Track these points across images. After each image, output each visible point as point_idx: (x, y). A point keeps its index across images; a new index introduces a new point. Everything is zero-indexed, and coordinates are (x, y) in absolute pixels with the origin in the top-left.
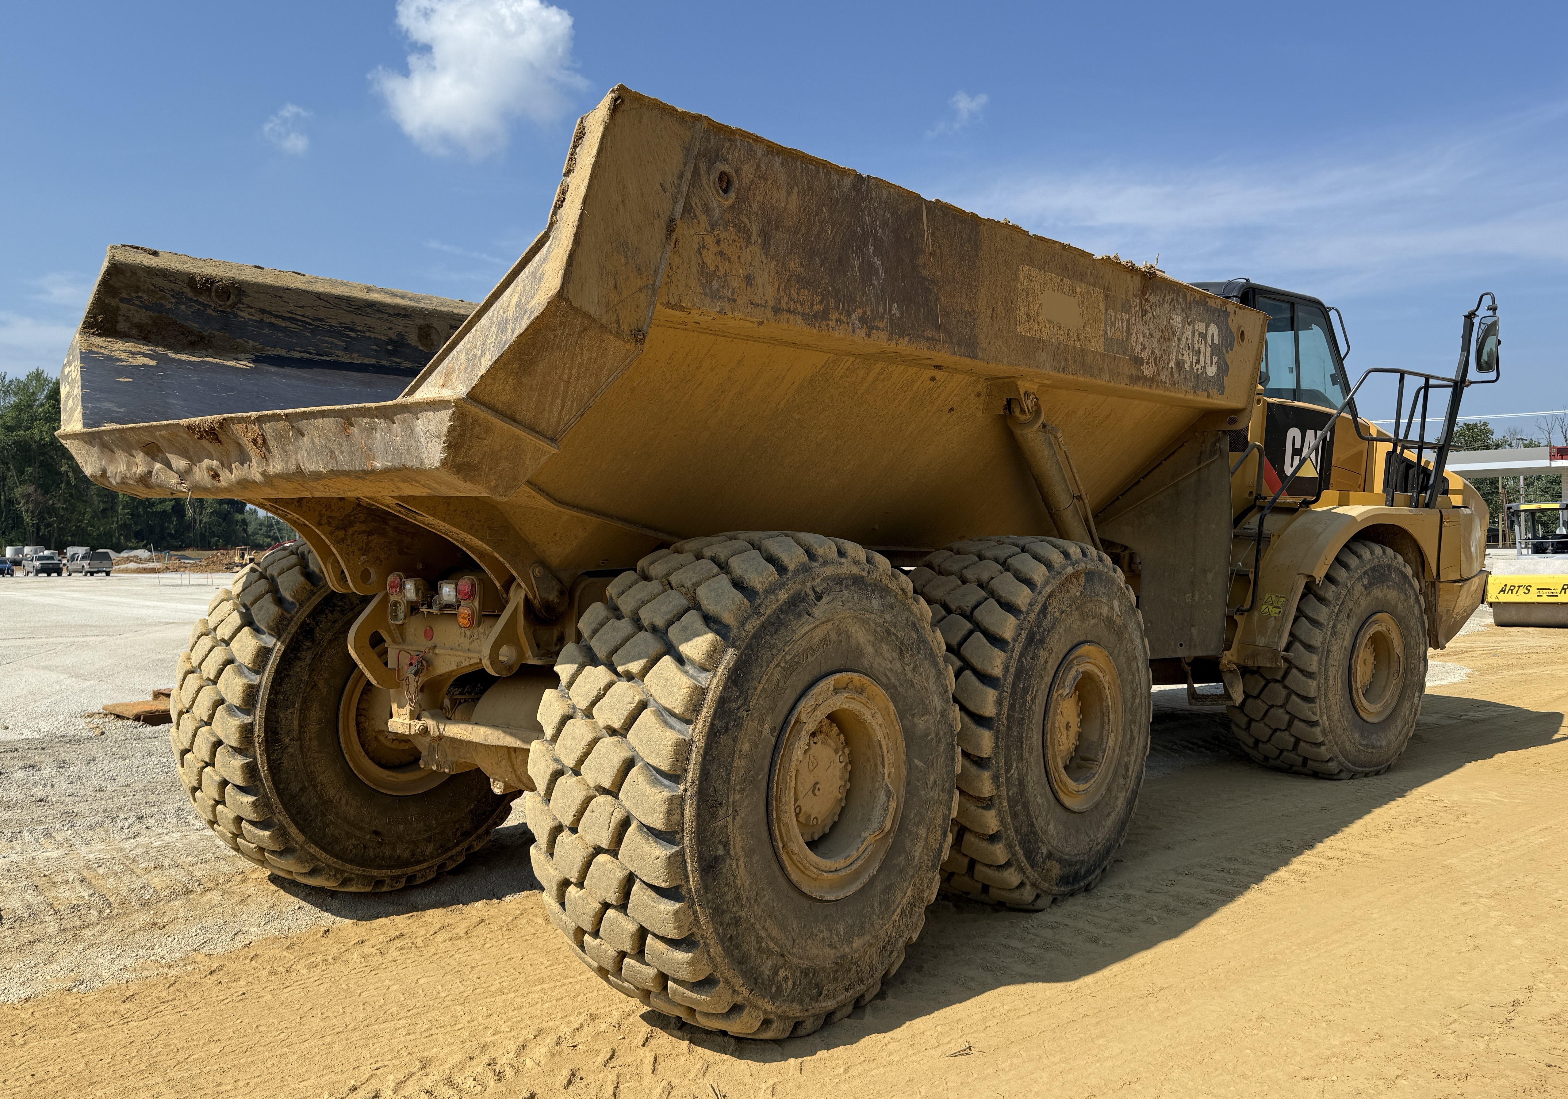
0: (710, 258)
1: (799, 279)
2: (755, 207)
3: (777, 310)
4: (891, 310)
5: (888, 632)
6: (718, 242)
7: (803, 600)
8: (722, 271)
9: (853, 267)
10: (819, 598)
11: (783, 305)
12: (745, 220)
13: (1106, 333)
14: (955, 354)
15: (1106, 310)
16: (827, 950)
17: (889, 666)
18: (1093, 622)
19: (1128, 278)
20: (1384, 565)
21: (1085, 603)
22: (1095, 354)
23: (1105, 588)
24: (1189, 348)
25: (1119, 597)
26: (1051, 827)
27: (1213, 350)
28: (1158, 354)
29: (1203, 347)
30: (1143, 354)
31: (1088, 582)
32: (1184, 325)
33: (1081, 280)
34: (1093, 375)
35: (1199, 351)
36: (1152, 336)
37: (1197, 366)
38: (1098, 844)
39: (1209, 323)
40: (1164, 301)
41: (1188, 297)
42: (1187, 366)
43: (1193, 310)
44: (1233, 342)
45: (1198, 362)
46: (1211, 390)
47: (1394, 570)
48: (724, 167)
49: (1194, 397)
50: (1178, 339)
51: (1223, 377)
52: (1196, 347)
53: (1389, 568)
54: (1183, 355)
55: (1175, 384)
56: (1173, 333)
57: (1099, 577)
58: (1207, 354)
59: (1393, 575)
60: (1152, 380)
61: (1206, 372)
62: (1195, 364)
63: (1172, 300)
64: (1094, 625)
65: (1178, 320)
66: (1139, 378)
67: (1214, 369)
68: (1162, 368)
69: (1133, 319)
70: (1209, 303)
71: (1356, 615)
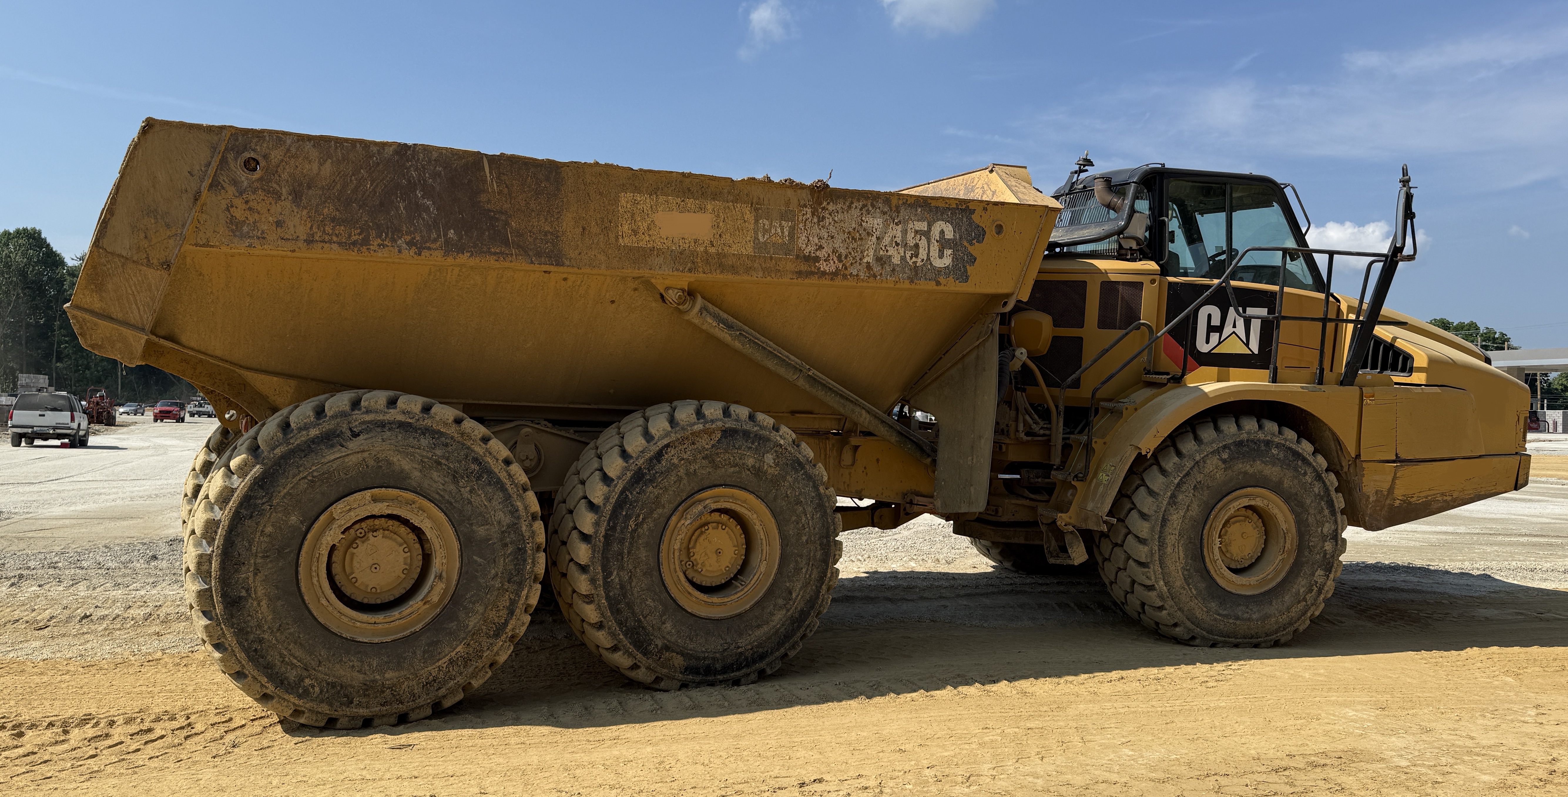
0: (238, 213)
1: (333, 220)
2: (285, 176)
3: (310, 242)
4: (445, 235)
5: (439, 464)
6: (247, 202)
7: (338, 436)
8: (251, 220)
9: (398, 208)
10: (355, 435)
11: (317, 238)
12: (275, 185)
13: (756, 238)
14: (532, 263)
15: (757, 221)
16: (355, 674)
17: (441, 487)
18: (733, 469)
19: (790, 192)
20: (1259, 440)
21: (717, 454)
22: (739, 256)
23: (753, 443)
24: (897, 244)
25: (776, 451)
26: (668, 626)
27: (944, 244)
28: (844, 252)
29: (923, 243)
30: (818, 253)
31: (726, 437)
32: (886, 226)
33: (714, 199)
34: (737, 273)
35: (917, 246)
36: (832, 237)
37: (914, 259)
38: (739, 647)
39: (935, 222)
40: (850, 207)
41: (894, 202)
42: (896, 260)
43: (903, 212)
44: (983, 235)
45: (917, 256)
46: (941, 279)
47: (1278, 446)
48: (253, 155)
49: (913, 286)
50: (878, 238)
51: (965, 267)
52: (911, 243)
53: (1268, 443)
54: (887, 251)
55: (875, 276)
56: (868, 234)
57: (744, 435)
58: (931, 248)
59: (1274, 451)
60: (835, 274)
61: (931, 264)
62: (911, 258)
63: (864, 206)
64: (734, 473)
65: (875, 222)
66: (812, 273)
67: (947, 261)
68: (852, 264)
69: (801, 225)
70: (933, 203)
71: (1208, 488)
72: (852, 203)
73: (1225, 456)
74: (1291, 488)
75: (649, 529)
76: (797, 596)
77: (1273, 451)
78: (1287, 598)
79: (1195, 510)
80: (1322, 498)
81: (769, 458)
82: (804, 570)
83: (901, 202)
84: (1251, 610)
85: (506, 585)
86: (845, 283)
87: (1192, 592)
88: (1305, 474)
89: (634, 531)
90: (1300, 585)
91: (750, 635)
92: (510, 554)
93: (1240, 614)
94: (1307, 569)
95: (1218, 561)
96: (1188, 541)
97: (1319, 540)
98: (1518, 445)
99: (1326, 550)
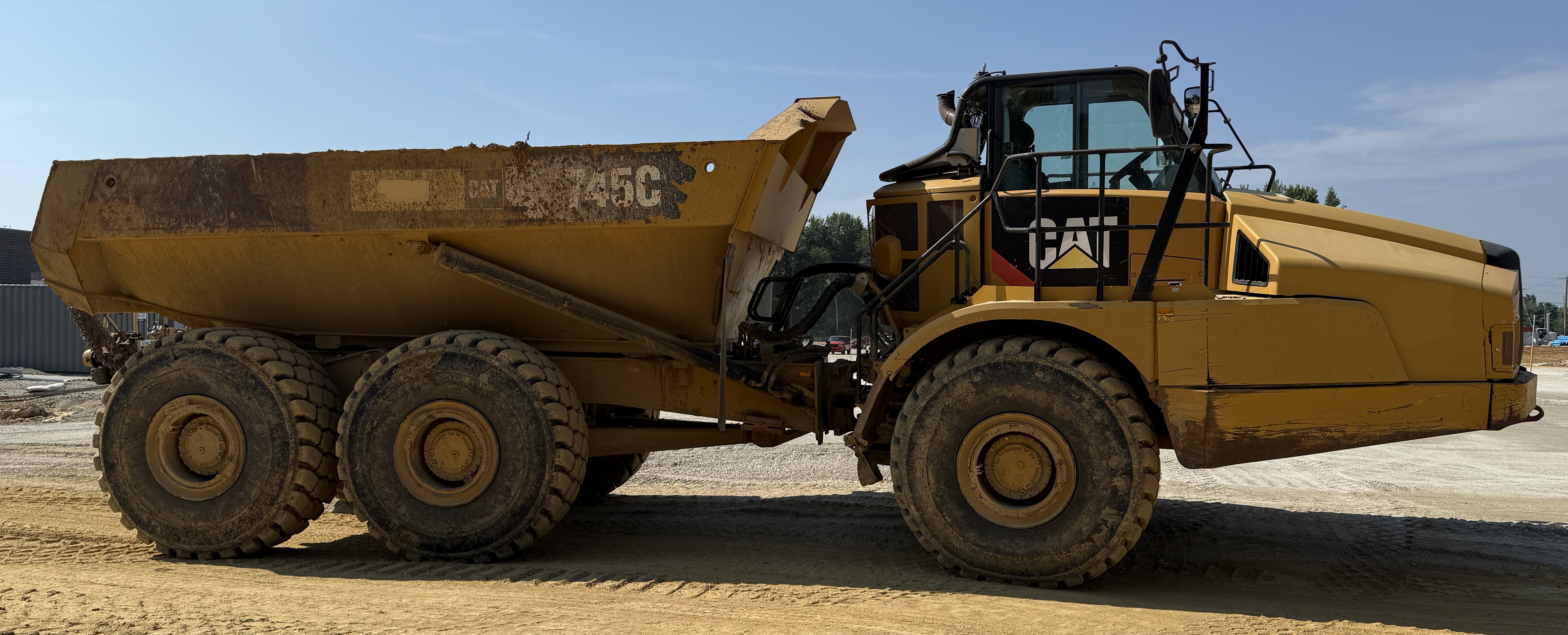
0: (106, 215)
1: (159, 214)
2: (131, 188)
3: (146, 230)
4: (229, 216)
5: (228, 379)
6: (110, 207)
7: (167, 359)
8: (114, 218)
9: (198, 201)
10: (176, 358)
11: (150, 226)
12: (125, 194)
13: (467, 196)
14: (288, 230)
15: (467, 182)
16: (180, 521)
17: (230, 395)
18: (452, 386)
19: (494, 155)
20: (1019, 363)
21: (437, 373)
22: (453, 212)
23: (470, 364)
24: (602, 190)
25: (491, 372)
26: (403, 510)
27: (650, 186)
28: (549, 201)
29: (629, 186)
30: (525, 204)
31: (445, 360)
32: (589, 174)
33: (428, 168)
34: (452, 226)
35: (622, 190)
36: (538, 189)
37: (620, 202)
38: (463, 532)
39: (639, 166)
40: (552, 162)
41: (596, 153)
42: (602, 204)
43: (605, 160)
44: (693, 174)
45: (623, 198)
46: (651, 217)
47: (1043, 369)
48: (111, 176)
49: (622, 225)
50: (582, 186)
51: (674, 204)
52: (616, 187)
53: (1030, 366)
54: (592, 197)
55: (582, 219)
56: (572, 183)
57: (462, 358)
58: (638, 191)
59: (1039, 375)
60: (543, 220)
61: (639, 205)
62: (617, 201)
63: (565, 160)
64: (453, 389)
65: (578, 172)
66: (521, 221)
67: (656, 199)
68: (558, 210)
69: (508, 182)
70: (636, 150)
71: (958, 412)
72: (554, 158)
73: (977, 379)
74: (1063, 414)
75: (383, 432)
76: (516, 494)
77: (1037, 374)
78: (1066, 536)
79: (945, 435)
80: (1107, 428)
81: (484, 378)
82: (521, 472)
83: (602, 152)
84: (1017, 544)
85: (276, 468)
86: (553, 227)
87: (945, 520)
88: (1081, 400)
89: (370, 433)
90: (1083, 523)
91: (473, 523)
92: (278, 446)
93: (1001, 547)
94: (1091, 506)
95: (977, 490)
96: (939, 467)
97: (1105, 474)
98: (1494, 369)
99: (1116, 486)
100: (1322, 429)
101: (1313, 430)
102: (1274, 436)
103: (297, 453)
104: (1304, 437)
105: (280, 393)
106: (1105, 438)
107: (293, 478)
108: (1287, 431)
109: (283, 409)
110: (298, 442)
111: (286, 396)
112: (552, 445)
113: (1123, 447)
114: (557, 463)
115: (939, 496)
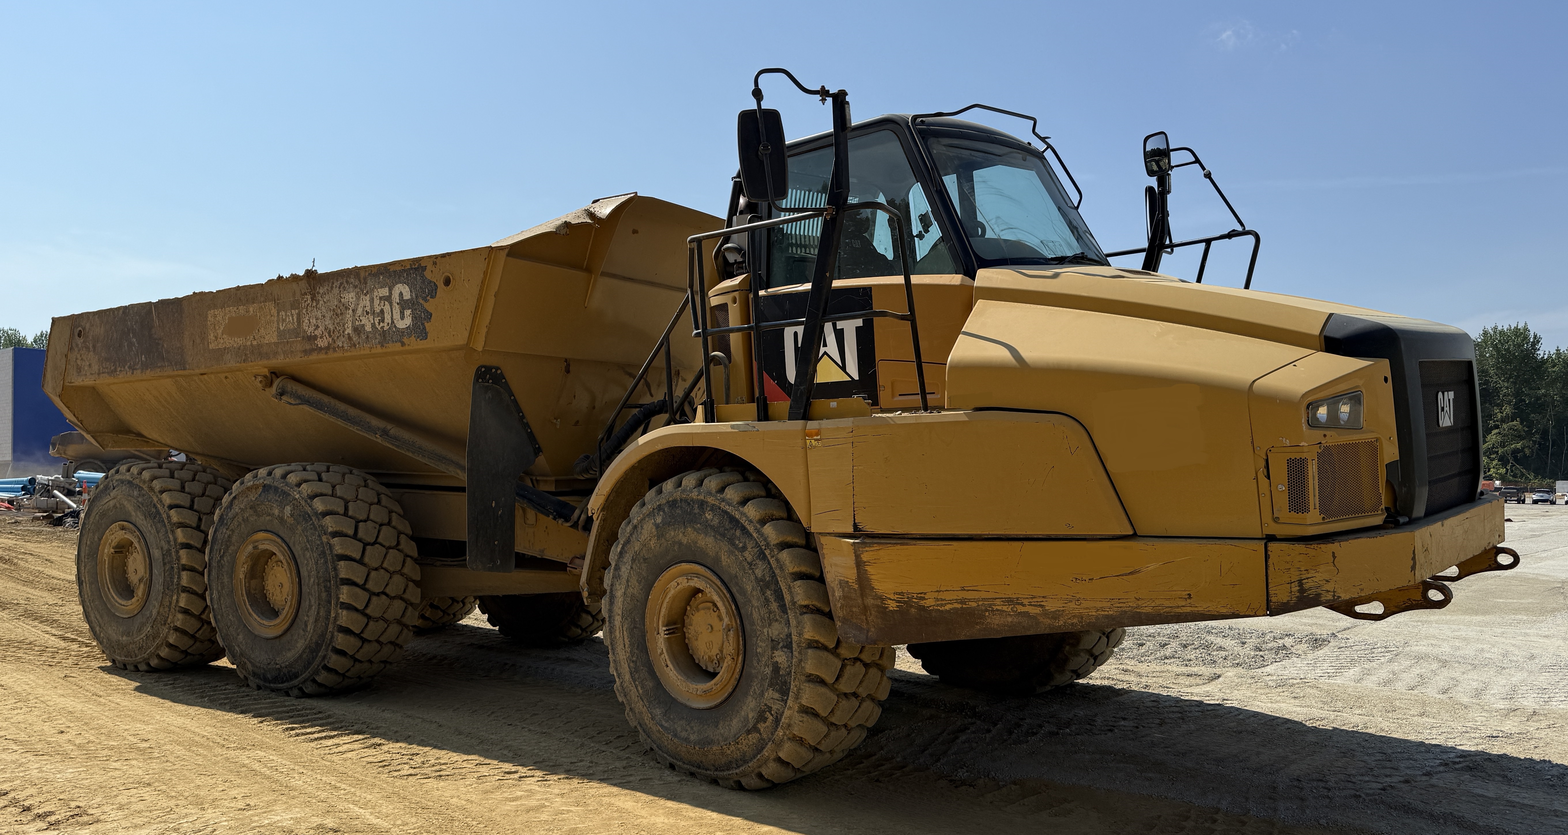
0: (78, 361)
1: (106, 359)
2: (90, 336)
4: (141, 359)
5: (140, 506)
6: (81, 355)
8: (83, 365)
9: (125, 346)
10: (115, 488)
11: (101, 371)
12: (87, 343)
13: (279, 328)
14: (174, 370)
15: (278, 313)
16: (116, 635)
17: (143, 522)
18: (268, 518)
19: (294, 285)
20: (692, 500)
21: (258, 504)
22: (269, 344)
23: (279, 497)
24: (367, 313)
25: (293, 504)
26: (240, 638)
27: (404, 304)
28: (331, 327)
29: (387, 308)
30: (316, 332)
31: (265, 492)
32: (358, 298)
33: (253, 303)
34: (269, 359)
35: (382, 311)
36: (324, 317)
37: (382, 324)
38: (277, 664)
39: (394, 286)
40: (332, 288)
41: (362, 274)
42: (368, 328)
43: (369, 283)
44: (436, 290)
45: (383, 321)
46: (405, 340)
47: (713, 508)
48: (80, 328)
49: (384, 350)
50: (353, 311)
51: (423, 324)
52: (378, 310)
53: (702, 504)
54: (361, 321)
55: (355, 346)
56: (346, 308)
57: (275, 490)
58: (394, 312)
59: (709, 516)
60: (328, 348)
61: (395, 327)
62: (379, 324)
63: (341, 284)
64: (270, 521)
65: (350, 297)
66: (312, 350)
67: (408, 321)
68: (338, 337)
69: (304, 311)
70: (392, 269)
71: (645, 559)
72: (333, 283)
73: (659, 520)
74: (729, 565)
75: (228, 561)
76: (311, 629)
77: (707, 515)
78: (736, 724)
79: (636, 589)
80: (767, 585)
81: (288, 509)
82: (314, 607)
83: (367, 274)
84: (692, 728)
85: (167, 591)
86: (336, 355)
87: (638, 691)
88: (744, 548)
89: (219, 561)
90: (749, 708)
91: (284, 655)
92: (167, 570)
93: (679, 729)
94: (755, 687)
95: (663, 656)
96: (632, 626)
97: (767, 646)
98: (1276, 520)
99: (777, 662)
100: (1010, 601)
101: (998, 602)
102: (948, 607)
103: (179, 578)
104: (987, 610)
105: (169, 522)
106: (765, 599)
107: (177, 601)
108: (963, 601)
109: (171, 536)
110: (180, 567)
111: (174, 524)
112: (336, 582)
113: (783, 612)
114: (341, 600)
115: (633, 662)
